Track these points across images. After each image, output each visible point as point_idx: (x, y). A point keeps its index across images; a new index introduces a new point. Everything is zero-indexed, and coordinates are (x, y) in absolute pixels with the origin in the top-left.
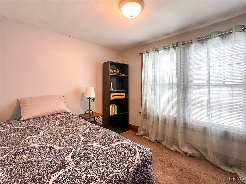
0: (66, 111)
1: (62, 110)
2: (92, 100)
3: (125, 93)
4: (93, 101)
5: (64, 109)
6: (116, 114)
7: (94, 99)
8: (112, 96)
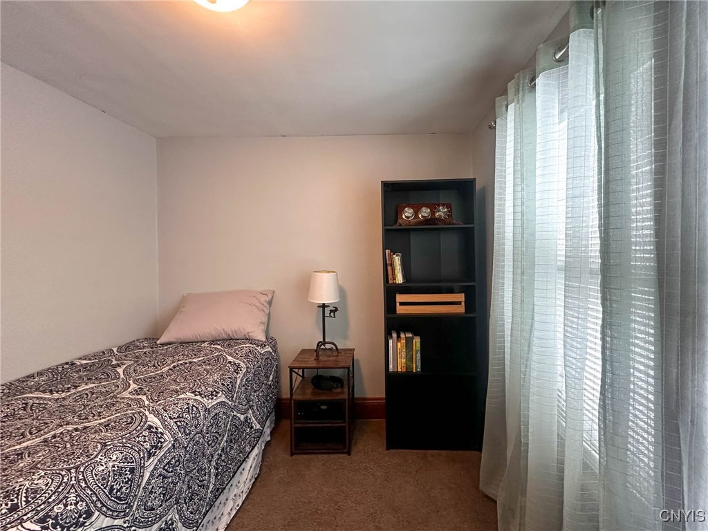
0: (250, 334)
1: (241, 332)
2: (331, 311)
3: (463, 295)
4: (332, 314)
5: (244, 330)
6: (417, 366)
7: (336, 309)
8: (402, 304)
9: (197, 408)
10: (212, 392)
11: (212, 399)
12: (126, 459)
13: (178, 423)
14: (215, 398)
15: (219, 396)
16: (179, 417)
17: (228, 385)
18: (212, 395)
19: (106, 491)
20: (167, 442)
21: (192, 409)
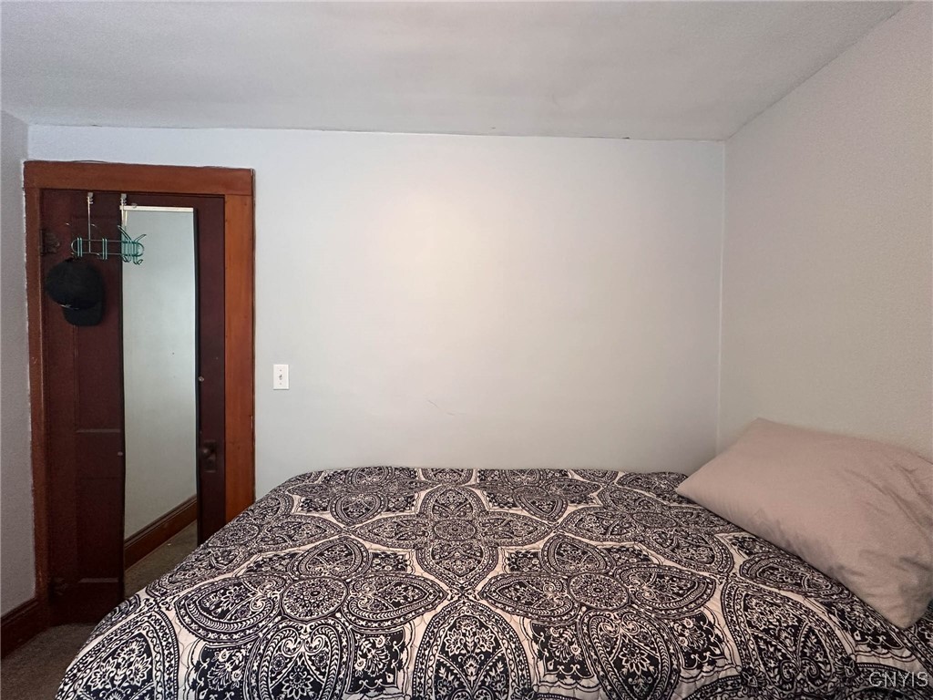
9: (505, 671)
10: (573, 661)
11: (561, 677)
12: (321, 659)
13: (442, 670)
14: (569, 680)
15: (584, 682)
16: (454, 658)
17: (633, 675)
18: (568, 669)
19: (270, 685)
20: (396, 691)
21: (495, 665)
